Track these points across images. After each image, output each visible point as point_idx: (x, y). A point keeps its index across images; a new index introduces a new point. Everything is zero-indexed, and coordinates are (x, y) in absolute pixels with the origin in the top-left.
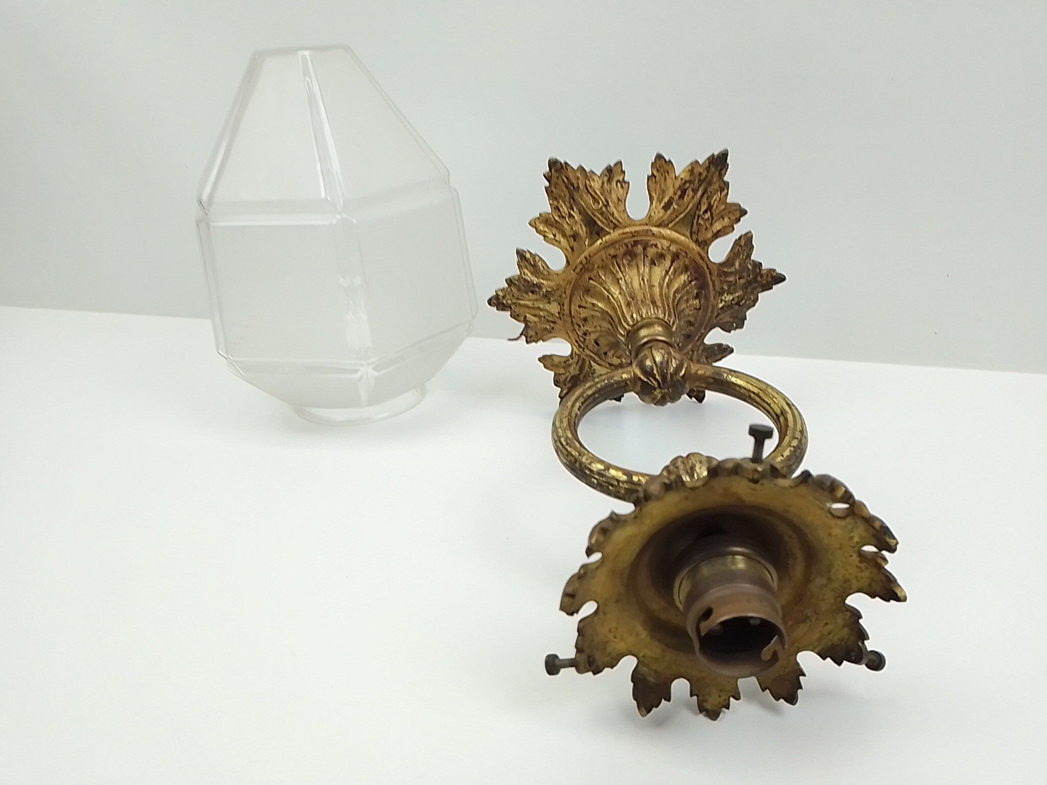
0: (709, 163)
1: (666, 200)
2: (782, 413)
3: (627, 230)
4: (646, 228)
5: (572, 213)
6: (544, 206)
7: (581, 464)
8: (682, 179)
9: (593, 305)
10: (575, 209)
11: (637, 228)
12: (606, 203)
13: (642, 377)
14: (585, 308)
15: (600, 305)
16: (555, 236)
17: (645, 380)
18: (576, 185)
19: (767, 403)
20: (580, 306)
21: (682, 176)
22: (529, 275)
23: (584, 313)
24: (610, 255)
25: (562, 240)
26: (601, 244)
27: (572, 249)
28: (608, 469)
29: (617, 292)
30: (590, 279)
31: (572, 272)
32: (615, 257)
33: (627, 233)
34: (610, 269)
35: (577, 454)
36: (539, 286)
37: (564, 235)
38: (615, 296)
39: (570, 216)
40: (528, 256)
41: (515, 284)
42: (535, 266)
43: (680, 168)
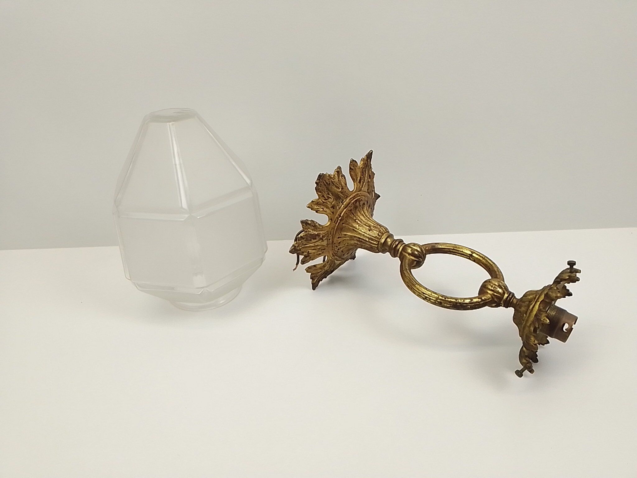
0: (367, 158)
1: (359, 179)
3: (351, 197)
4: (356, 193)
5: (329, 196)
6: (315, 196)
7: (460, 303)
8: (362, 168)
9: (345, 235)
10: (330, 194)
11: (354, 195)
12: (342, 188)
14: (341, 237)
15: (348, 234)
16: (323, 209)
18: (328, 183)
20: (338, 238)
21: (361, 166)
22: (312, 231)
23: (340, 240)
24: (349, 210)
25: (327, 210)
26: (343, 206)
27: (333, 213)
28: (473, 300)
29: (357, 226)
30: (343, 224)
31: (333, 223)
32: (351, 210)
33: (352, 198)
34: (350, 216)
35: (455, 300)
36: (318, 235)
37: (327, 207)
38: (358, 228)
39: (329, 198)
40: (310, 222)
41: (303, 238)
42: (315, 226)
43: (360, 163)
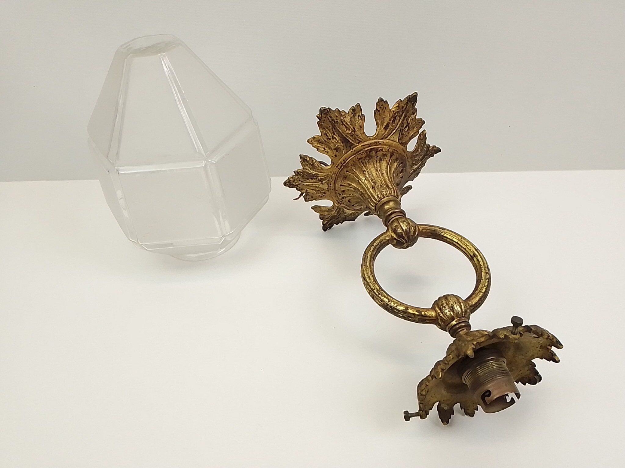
0: (408, 101)
1: (385, 124)
2: (474, 255)
3: (366, 143)
4: (376, 140)
5: (334, 136)
6: (317, 132)
7: (391, 307)
8: (394, 111)
9: (349, 184)
10: (336, 134)
11: (371, 142)
12: (354, 130)
13: (397, 238)
14: (344, 186)
15: (353, 184)
16: (325, 149)
17: (399, 240)
18: (335, 120)
19: (464, 248)
20: (341, 185)
21: (394, 110)
22: (309, 169)
23: (343, 188)
24: (357, 158)
25: (329, 151)
26: (352, 152)
27: (336, 156)
28: (408, 310)
29: (364, 179)
30: (347, 171)
31: (336, 167)
32: (360, 159)
33: (366, 145)
34: (358, 166)
35: (388, 301)
36: (316, 176)
37: (330, 148)
38: (363, 181)
39: (333, 138)
40: (308, 159)
41: (300, 175)
42: (313, 165)
43: (392, 105)
